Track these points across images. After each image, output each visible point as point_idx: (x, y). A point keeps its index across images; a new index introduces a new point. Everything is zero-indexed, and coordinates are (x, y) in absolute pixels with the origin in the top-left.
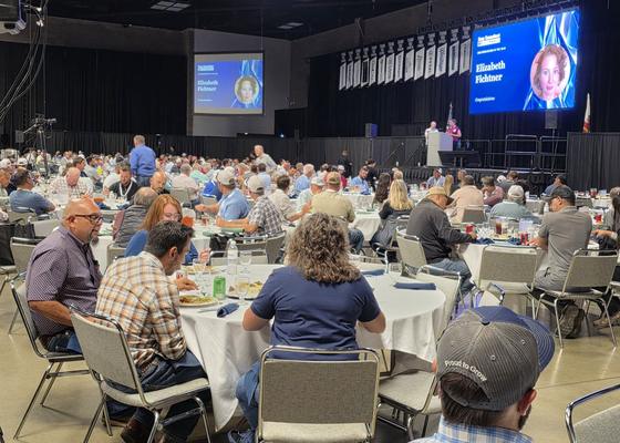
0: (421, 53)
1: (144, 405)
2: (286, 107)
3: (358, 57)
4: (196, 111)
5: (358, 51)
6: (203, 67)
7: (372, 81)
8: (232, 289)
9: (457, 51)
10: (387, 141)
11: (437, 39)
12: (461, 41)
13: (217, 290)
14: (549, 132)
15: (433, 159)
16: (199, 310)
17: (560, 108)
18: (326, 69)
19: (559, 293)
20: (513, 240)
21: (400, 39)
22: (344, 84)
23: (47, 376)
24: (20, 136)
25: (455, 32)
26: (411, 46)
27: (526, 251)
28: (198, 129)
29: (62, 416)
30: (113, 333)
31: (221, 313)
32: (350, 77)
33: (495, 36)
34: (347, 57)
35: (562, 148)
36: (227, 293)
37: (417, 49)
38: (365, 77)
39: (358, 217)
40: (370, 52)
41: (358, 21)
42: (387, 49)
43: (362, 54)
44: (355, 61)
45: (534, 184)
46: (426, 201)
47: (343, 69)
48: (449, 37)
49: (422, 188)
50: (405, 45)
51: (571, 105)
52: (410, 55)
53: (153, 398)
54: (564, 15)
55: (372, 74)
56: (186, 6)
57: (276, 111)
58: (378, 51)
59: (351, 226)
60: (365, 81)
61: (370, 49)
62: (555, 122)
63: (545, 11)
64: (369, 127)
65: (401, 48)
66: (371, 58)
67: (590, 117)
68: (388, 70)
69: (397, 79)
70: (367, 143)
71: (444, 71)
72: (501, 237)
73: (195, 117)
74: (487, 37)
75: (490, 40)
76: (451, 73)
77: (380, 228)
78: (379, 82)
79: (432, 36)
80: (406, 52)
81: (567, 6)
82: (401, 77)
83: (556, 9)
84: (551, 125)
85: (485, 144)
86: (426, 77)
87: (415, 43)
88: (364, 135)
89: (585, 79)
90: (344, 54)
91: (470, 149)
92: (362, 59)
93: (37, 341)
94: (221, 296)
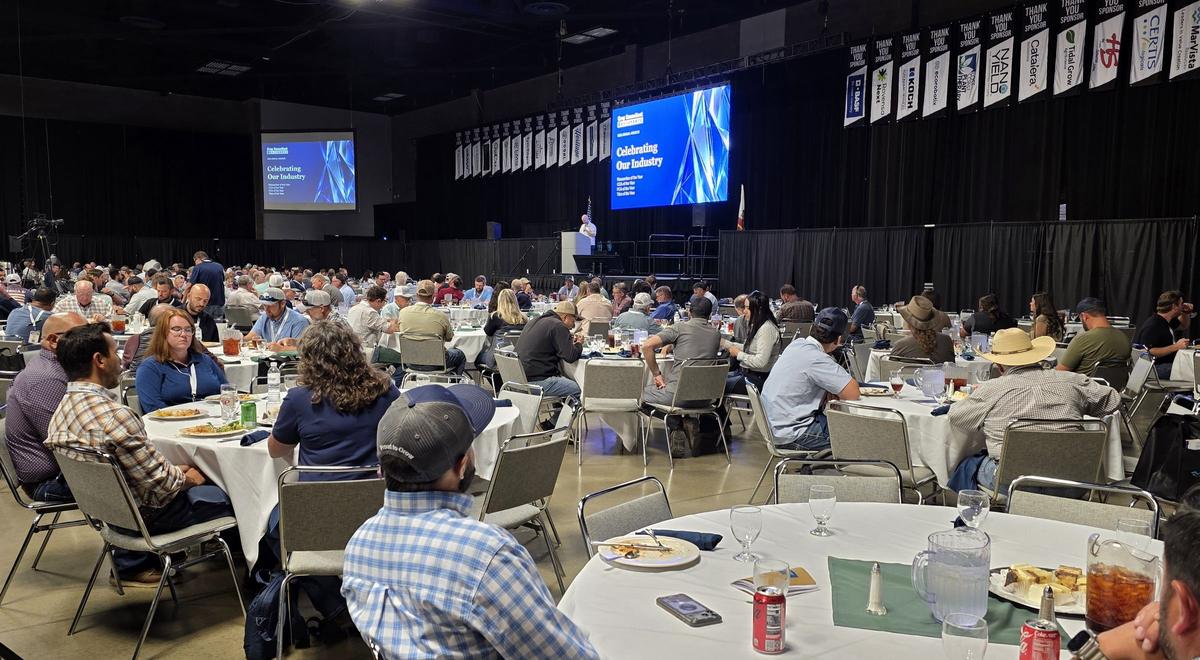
0: (553, 134)
1: (150, 548)
2: (388, 200)
3: (477, 139)
4: (267, 207)
5: (477, 131)
6: (274, 150)
7: (496, 169)
8: (265, 416)
9: (595, 133)
10: (516, 244)
11: (571, 117)
12: (600, 121)
13: (246, 418)
14: (697, 230)
15: (569, 266)
16: (221, 440)
17: (712, 203)
18: (438, 153)
19: (668, 408)
20: (623, 353)
21: (527, 117)
22: (461, 172)
23: (35, 529)
24: (16, 243)
25: (592, 109)
26: (540, 126)
27: (635, 363)
28: (271, 232)
29: (61, 579)
30: (105, 468)
31: (245, 442)
32: (468, 164)
33: (637, 115)
34: (463, 138)
35: (713, 249)
36: (260, 420)
37: (548, 130)
38: (487, 164)
39: (458, 335)
40: (491, 133)
41: (475, 93)
42: (512, 129)
43: (481, 134)
44: (474, 143)
45: (682, 292)
46: (551, 314)
47: (459, 152)
48: (585, 115)
49: (551, 300)
50: (534, 124)
51: (724, 198)
52: (541, 137)
53: (161, 541)
54: (714, 91)
55: (496, 160)
56: (245, 69)
57: (376, 207)
58: (501, 131)
59: (448, 345)
60: (486, 168)
61: (491, 128)
62: (704, 219)
63: (692, 86)
64: (492, 227)
65: (528, 128)
66: (493, 140)
67: (745, 212)
68: (515, 156)
69: (525, 167)
70: (491, 245)
71: (581, 158)
72: (612, 350)
73: (266, 215)
74: (628, 117)
75: (630, 120)
76: (589, 159)
77: (485, 347)
78: (504, 171)
79: (565, 113)
80: (536, 132)
81: (717, 82)
82: (530, 164)
83: (705, 84)
84: (699, 222)
85: (630, 246)
86: (560, 164)
87: (546, 122)
88: (485, 237)
89: (740, 167)
90: (459, 135)
91: (612, 252)
92: (483, 142)
93: (20, 489)
94: (251, 424)
